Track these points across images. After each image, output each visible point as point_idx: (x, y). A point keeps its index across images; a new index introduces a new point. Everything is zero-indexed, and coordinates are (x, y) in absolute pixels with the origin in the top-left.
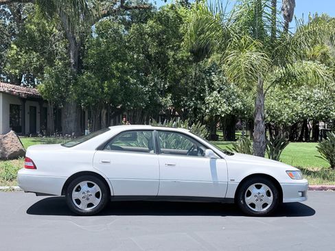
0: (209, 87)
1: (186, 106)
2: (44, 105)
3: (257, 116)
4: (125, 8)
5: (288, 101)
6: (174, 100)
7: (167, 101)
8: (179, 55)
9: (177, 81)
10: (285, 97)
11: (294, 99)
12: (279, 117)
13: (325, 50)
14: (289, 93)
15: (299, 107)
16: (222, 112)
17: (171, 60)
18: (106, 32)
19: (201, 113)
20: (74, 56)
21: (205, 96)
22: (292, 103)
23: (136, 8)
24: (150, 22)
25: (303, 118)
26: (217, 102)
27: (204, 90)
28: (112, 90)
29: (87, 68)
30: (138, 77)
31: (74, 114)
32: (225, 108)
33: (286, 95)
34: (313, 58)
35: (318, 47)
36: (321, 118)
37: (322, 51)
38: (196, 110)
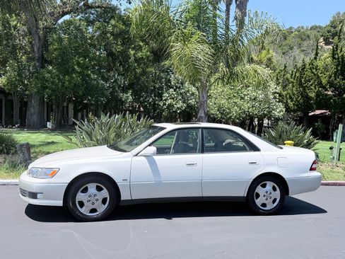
0: (166, 85)
1: (146, 102)
2: (9, 98)
3: (200, 111)
4: (88, 6)
5: (236, 101)
6: (135, 96)
7: (128, 97)
8: (140, 54)
9: (137, 78)
10: (234, 96)
11: (242, 98)
12: (228, 114)
13: (270, 56)
14: (238, 93)
15: (246, 106)
16: (178, 108)
17: (133, 58)
18: (68, 29)
19: (159, 109)
20: (38, 51)
21: (162, 93)
22: (240, 102)
23: (99, 7)
24: (113, 22)
25: (249, 115)
26: (173, 99)
27: (161, 88)
28: (72, 85)
29: (50, 63)
30: (99, 73)
31: (38, 107)
32: (180, 104)
33: (235, 95)
34: (260, 63)
35: (264, 52)
36: (265, 116)
37: (268, 56)
38: (155, 106)
